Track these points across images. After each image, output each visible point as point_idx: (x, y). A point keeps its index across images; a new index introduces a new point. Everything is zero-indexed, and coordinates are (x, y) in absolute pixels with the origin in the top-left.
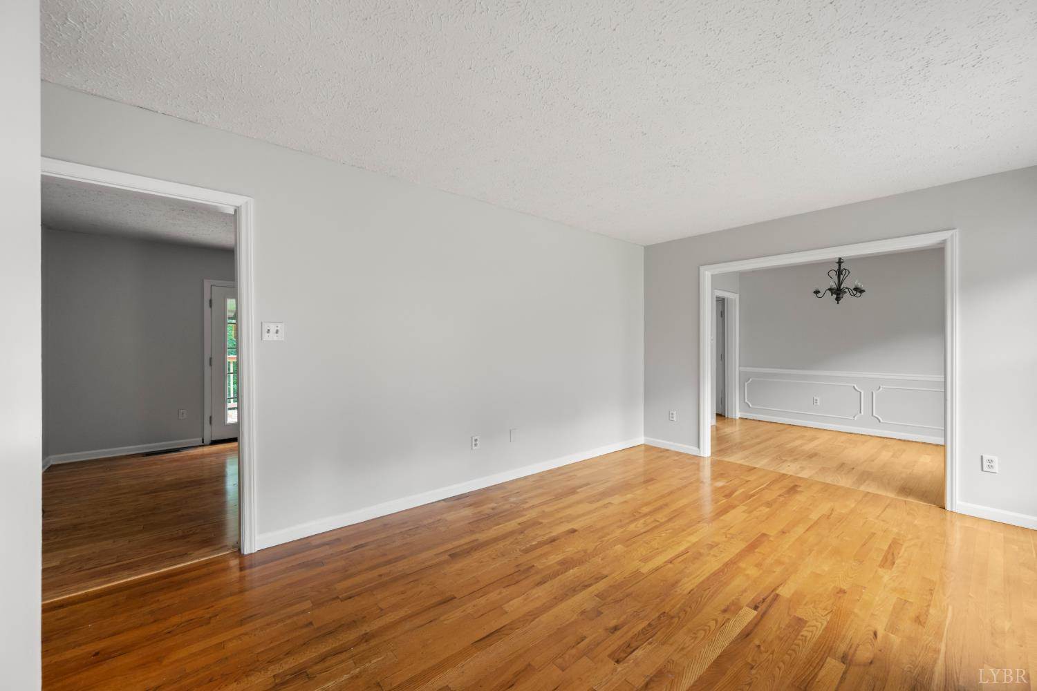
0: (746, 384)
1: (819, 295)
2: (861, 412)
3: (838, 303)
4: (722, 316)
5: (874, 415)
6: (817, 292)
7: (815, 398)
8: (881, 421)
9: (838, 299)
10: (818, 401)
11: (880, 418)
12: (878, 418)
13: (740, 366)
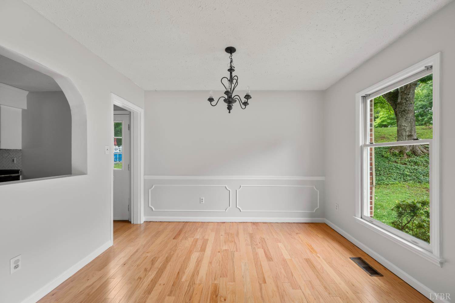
0: (150, 190)
1: (213, 103)
2: (230, 206)
3: (229, 112)
4: (129, 129)
5: (237, 207)
6: (211, 100)
7: (201, 198)
8: (241, 211)
9: (229, 108)
10: (204, 200)
11: (241, 210)
12: (240, 209)
13: (145, 175)
